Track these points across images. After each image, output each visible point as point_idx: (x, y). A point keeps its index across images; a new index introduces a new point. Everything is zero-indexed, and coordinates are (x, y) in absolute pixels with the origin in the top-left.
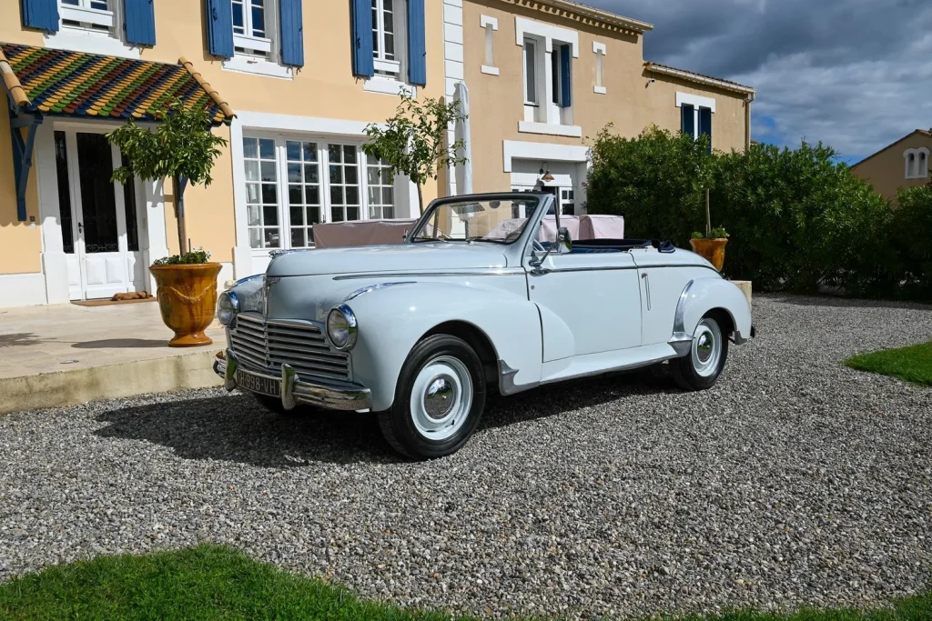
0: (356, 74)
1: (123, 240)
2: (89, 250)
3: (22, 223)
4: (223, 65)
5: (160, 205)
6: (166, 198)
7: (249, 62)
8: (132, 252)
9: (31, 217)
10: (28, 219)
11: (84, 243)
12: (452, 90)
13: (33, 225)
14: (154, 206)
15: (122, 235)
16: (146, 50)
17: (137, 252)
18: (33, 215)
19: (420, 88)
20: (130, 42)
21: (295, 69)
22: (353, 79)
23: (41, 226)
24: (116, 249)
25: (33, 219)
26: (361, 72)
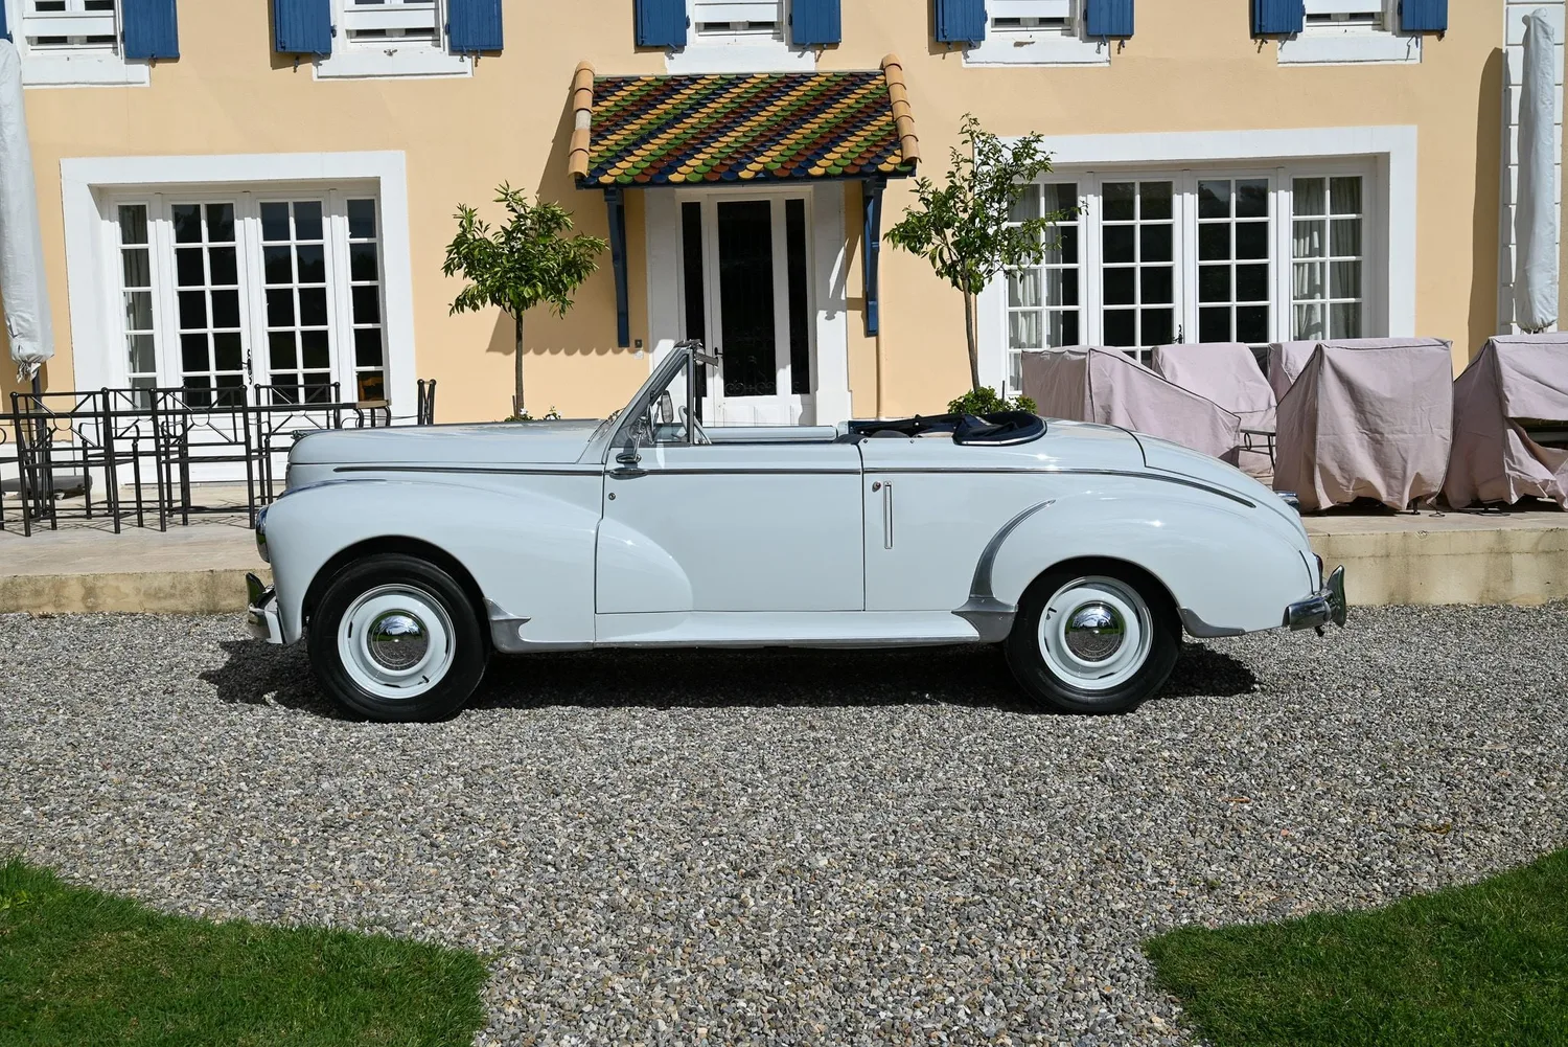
0: (1259, 32)
1: (784, 376)
2: (729, 392)
3: (626, 350)
4: (966, 57)
5: (840, 315)
6: (851, 304)
7: (1019, 44)
8: (798, 396)
9: (636, 341)
10: (632, 344)
11: (722, 382)
12: (1518, 32)
13: (641, 352)
14: (830, 317)
15: (784, 367)
16: (828, 53)
17: (806, 396)
18: (639, 338)
19: (1430, 40)
20: (799, 44)
21: (1115, 43)
22: (1253, 45)
23: (651, 355)
24: (773, 391)
25: (639, 344)
26: (1269, 26)
